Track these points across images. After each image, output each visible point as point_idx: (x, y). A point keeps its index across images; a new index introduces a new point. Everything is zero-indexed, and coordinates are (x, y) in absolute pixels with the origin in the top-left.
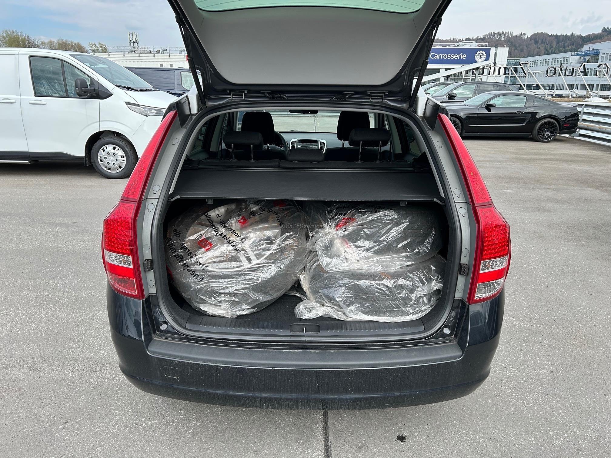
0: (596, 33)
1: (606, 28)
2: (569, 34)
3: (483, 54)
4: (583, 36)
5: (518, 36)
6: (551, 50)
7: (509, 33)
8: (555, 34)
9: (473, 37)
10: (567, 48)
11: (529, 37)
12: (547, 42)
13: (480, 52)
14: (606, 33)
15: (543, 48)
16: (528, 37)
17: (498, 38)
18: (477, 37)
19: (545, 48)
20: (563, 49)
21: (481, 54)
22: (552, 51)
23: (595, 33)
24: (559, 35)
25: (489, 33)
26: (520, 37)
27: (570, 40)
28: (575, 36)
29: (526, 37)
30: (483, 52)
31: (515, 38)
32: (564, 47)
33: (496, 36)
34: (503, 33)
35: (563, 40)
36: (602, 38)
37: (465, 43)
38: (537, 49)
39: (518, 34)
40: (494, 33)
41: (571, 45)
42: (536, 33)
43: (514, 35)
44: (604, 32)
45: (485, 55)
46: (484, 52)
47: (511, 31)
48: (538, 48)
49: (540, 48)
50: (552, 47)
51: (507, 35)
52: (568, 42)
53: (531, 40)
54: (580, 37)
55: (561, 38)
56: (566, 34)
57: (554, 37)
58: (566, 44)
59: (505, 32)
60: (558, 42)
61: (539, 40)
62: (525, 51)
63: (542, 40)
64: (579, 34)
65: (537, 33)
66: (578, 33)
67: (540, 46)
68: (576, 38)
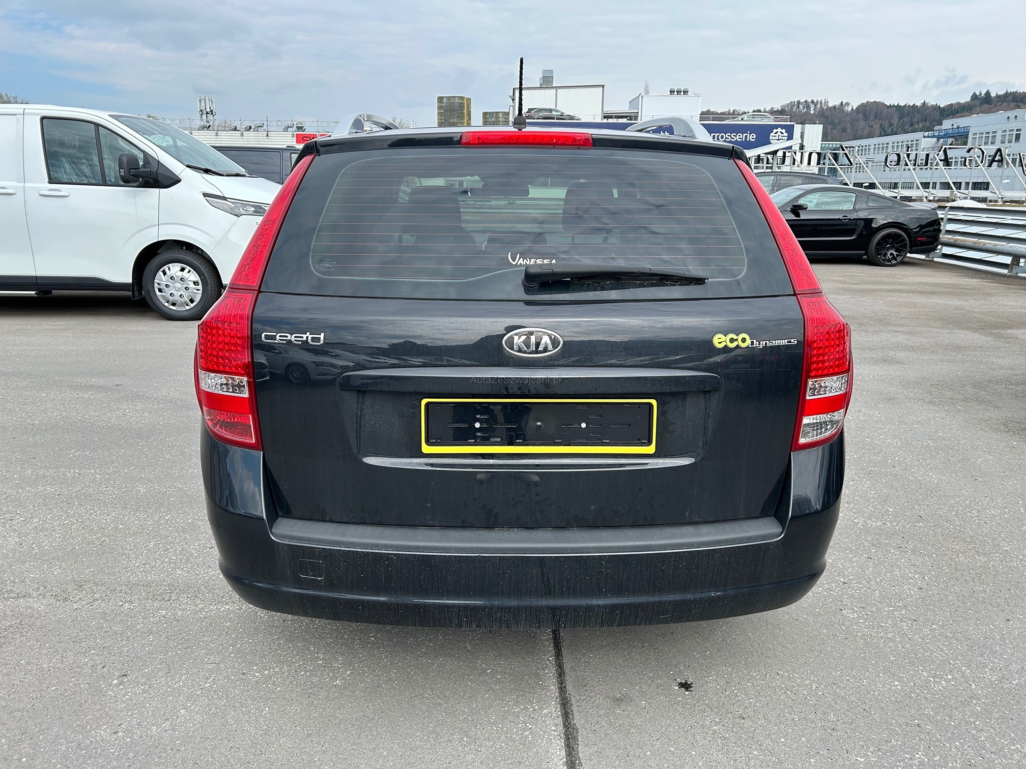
0: (962, 101)
1: (978, 94)
2: (919, 104)
3: (782, 133)
4: (942, 106)
5: (837, 106)
6: (890, 130)
7: (823, 102)
8: (896, 104)
9: (765, 109)
10: (916, 126)
11: (854, 108)
12: (883, 117)
13: (777, 130)
14: (977, 102)
15: (877, 127)
16: (852, 109)
17: (805, 110)
18: (772, 108)
19: (881, 127)
20: (910, 129)
21: (779, 133)
22: (892, 130)
23: (960, 102)
24: (902, 105)
25: (791, 102)
26: (840, 108)
27: (921, 114)
28: (928, 108)
29: (850, 109)
30: (782, 130)
31: (833, 111)
32: (912, 125)
33: (801, 107)
34: (812, 102)
35: (909, 114)
36: (971, 109)
37: (753, 115)
38: (867, 127)
39: (837, 103)
40: (799, 102)
41: (922, 122)
42: (865, 101)
43: (830, 105)
44: (975, 101)
45: (786, 135)
46: (784, 131)
47: (825, 99)
48: (869, 127)
49: (872, 126)
50: (892, 125)
51: (818, 106)
52: (917, 116)
53: (857, 114)
54: (937, 108)
55: (906, 111)
56: (914, 104)
57: (894, 109)
58: (915, 120)
59: (815, 101)
60: (901, 117)
61: (870, 113)
62: (849, 130)
63: (876, 113)
64: (935, 104)
65: (868, 102)
66: (932, 102)
67: (872, 123)
68: (930, 109)
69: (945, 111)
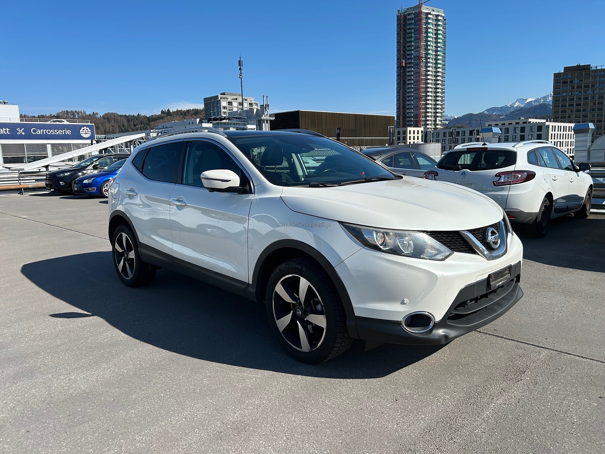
0: (157, 114)
1: (164, 111)
3: (87, 130)
4: (148, 116)
7: (82, 112)
11: (102, 116)
12: (119, 122)
13: (84, 128)
15: (117, 127)
18: (51, 115)
21: (85, 130)
24: (127, 115)
25: (63, 111)
26: (94, 116)
27: (138, 120)
29: (99, 117)
31: (89, 117)
33: (70, 115)
35: (132, 120)
39: (91, 113)
40: (67, 111)
42: (107, 113)
43: (87, 114)
44: (163, 114)
45: (90, 131)
46: (88, 128)
51: (80, 114)
53: (104, 119)
54: (145, 117)
55: (130, 118)
56: (134, 115)
57: (124, 117)
58: (136, 123)
59: (77, 112)
60: (128, 121)
61: (111, 119)
63: (114, 119)
66: (142, 114)
67: (113, 125)
68: (142, 118)
69: (150, 119)
